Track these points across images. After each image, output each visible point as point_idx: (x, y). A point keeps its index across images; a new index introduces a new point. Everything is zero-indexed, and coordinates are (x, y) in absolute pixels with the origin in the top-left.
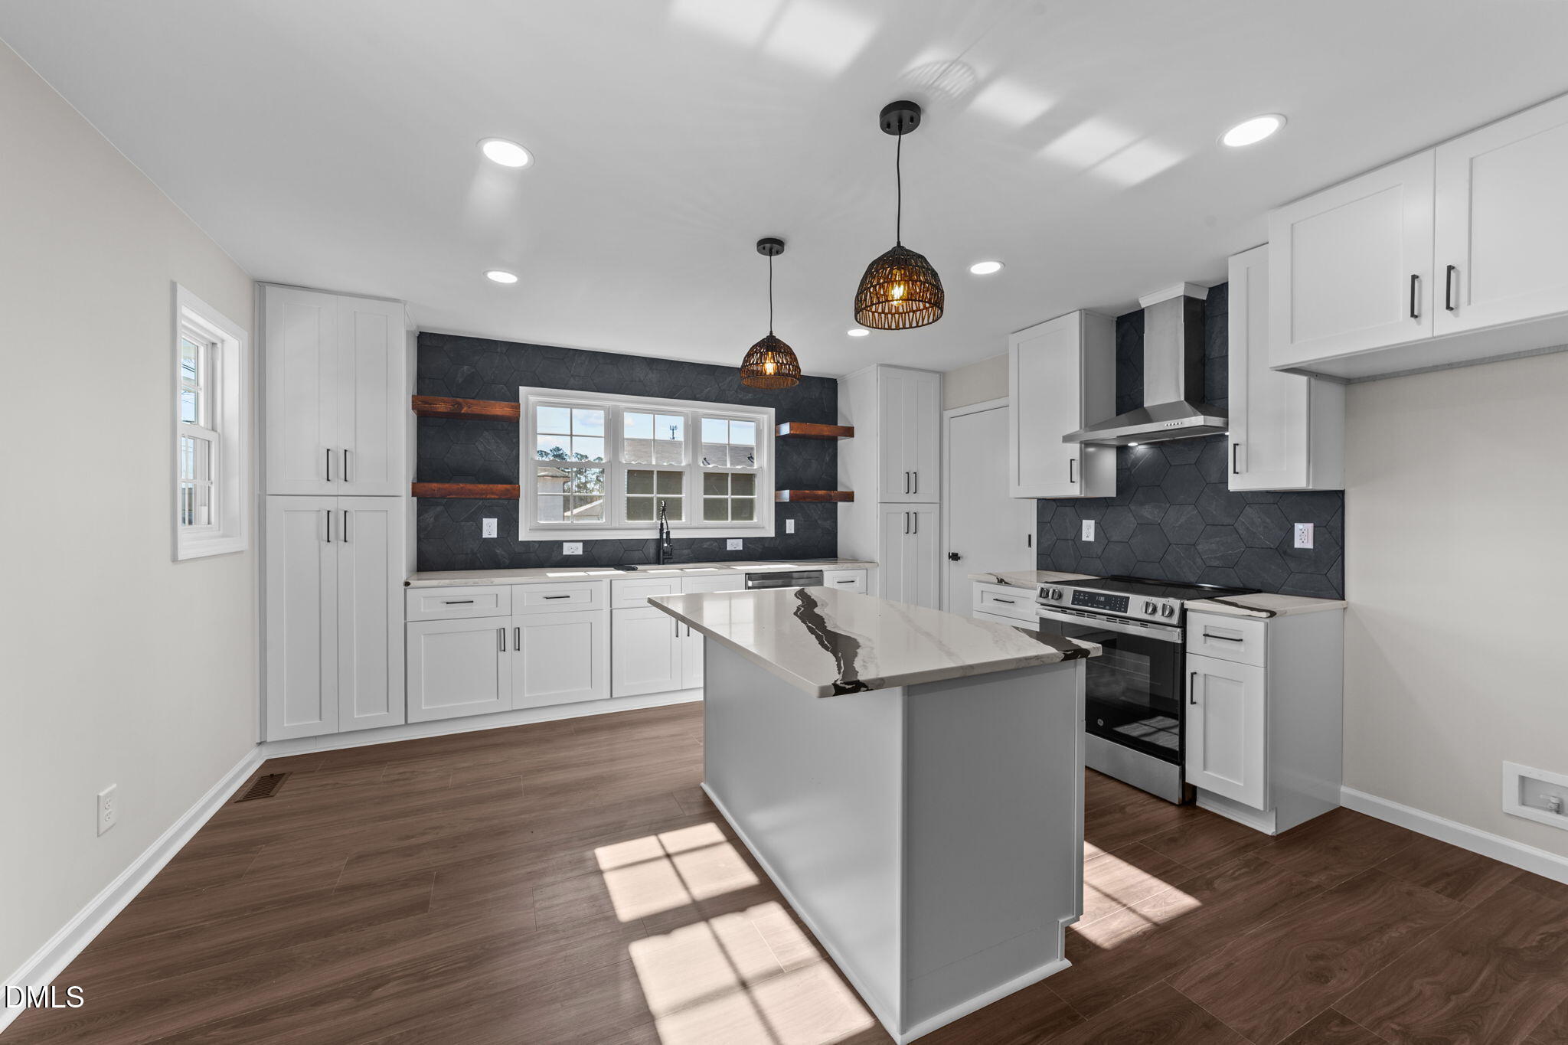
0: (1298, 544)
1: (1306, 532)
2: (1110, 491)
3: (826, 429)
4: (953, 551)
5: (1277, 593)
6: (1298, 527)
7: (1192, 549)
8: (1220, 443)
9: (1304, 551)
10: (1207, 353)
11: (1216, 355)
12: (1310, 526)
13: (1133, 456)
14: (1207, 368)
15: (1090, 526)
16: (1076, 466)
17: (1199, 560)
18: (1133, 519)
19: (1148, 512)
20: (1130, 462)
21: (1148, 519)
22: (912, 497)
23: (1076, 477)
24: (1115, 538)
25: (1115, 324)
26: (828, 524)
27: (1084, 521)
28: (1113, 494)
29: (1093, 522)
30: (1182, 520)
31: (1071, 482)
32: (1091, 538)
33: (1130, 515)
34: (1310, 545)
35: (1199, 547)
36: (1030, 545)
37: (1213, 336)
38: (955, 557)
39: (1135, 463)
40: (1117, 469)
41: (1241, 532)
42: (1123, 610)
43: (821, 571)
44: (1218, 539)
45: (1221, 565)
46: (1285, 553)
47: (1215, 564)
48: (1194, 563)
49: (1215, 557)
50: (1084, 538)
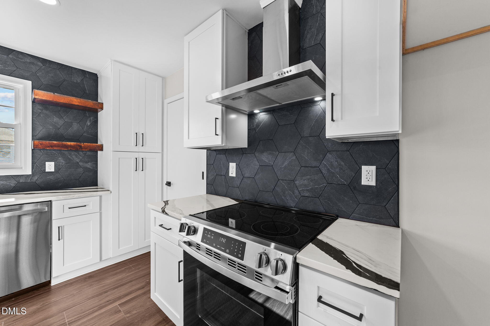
0: (364, 182)
1: (370, 173)
2: (244, 144)
3: (76, 100)
4: (169, 181)
5: (348, 219)
6: (364, 168)
7: (292, 184)
8: (310, 108)
9: (369, 187)
10: (301, 45)
11: (308, 46)
12: (373, 168)
13: (257, 120)
14: (301, 55)
15: (233, 167)
16: (219, 122)
17: (296, 191)
18: (257, 162)
19: (266, 158)
20: (255, 124)
21: (266, 162)
22: (140, 148)
23: (219, 132)
24: (247, 175)
25: (247, 34)
26: (89, 165)
27: (230, 164)
28: (245, 145)
29: (235, 164)
30: (286, 163)
31: (216, 135)
32: (234, 175)
33: (255, 159)
34: (373, 183)
35: (297, 182)
36: (203, 178)
37: (306, 32)
38: (169, 184)
39: (258, 125)
40: (248, 130)
41: (324, 171)
42: (240, 256)
43: (51, 201)
44: (308, 177)
45: (310, 196)
46: (355, 188)
47: (307, 195)
48: (293, 194)
49: (307, 190)
50: (230, 175)
